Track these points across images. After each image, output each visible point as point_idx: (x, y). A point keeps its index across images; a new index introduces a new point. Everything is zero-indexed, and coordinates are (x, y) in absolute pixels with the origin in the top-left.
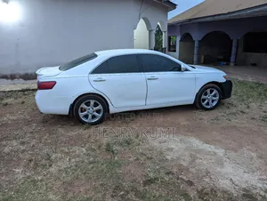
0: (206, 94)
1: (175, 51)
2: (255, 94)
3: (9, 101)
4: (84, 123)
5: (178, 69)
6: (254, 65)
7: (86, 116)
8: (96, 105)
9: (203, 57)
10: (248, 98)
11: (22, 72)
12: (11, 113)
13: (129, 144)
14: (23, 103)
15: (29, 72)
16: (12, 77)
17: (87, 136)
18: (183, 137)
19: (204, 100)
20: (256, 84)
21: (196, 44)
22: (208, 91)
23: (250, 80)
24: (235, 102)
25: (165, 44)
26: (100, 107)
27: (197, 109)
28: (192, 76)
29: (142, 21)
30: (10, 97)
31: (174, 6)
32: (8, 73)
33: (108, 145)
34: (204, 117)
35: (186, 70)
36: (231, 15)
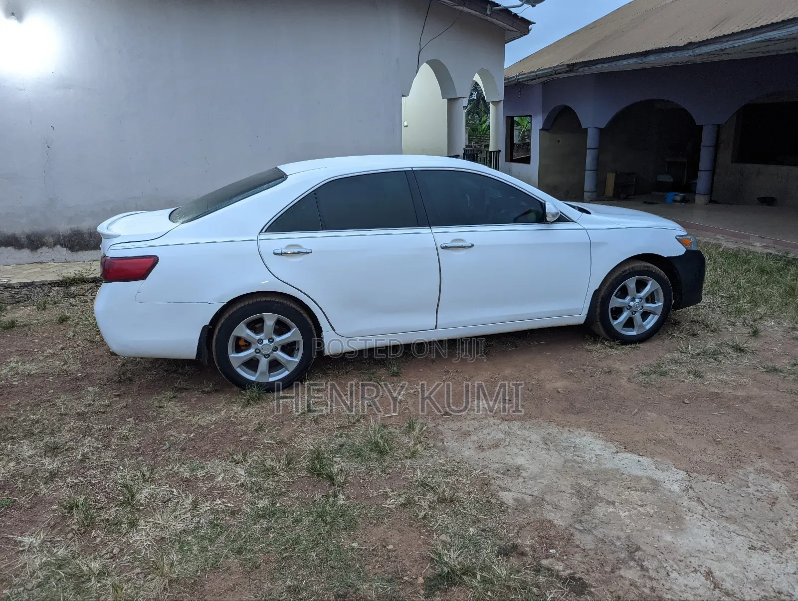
0: (624, 293)
1: (527, 160)
2: (774, 291)
3: (20, 314)
4: (243, 384)
5: (537, 214)
6: (768, 201)
7: (252, 364)
8: (281, 329)
9: (611, 179)
10: (754, 303)
11: (64, 228)
12: (25, 354)
13: (381, 452)
14: (63, 320)
15: (84, 226)
16: (34, 242)
17: (253, 426)
18: (554, 430)
19: (618, 312)
20: (777, 259)
21: (592, 140)
22: (631, 283)
23: (758, 247)
24: (712, 318)
25: (496, 141)
26: (293, 334)
27: (595, 338)
28: (583, 237)
29: (426, 71)
30: (25, 301)
31: (523, 26)
32: (20, 229)
33: (317, 456)
34: (617, 365)
35: (562, 219)
36: (698, 51)
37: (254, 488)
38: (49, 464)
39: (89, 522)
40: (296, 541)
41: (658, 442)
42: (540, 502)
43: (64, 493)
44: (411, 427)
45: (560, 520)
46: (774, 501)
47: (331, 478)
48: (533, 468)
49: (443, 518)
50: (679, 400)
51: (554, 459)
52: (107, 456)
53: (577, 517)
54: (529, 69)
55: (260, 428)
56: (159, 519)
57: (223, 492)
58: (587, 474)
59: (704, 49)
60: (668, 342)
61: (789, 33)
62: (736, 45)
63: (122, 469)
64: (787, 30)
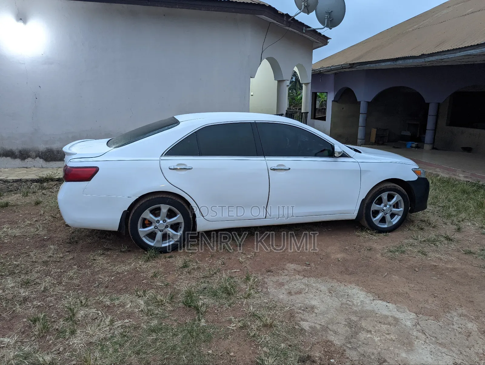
0: (380, 202)
1: (324, 119)
2: (471, 204)
3: (12, 198)
4: (145, 248)
5: (330, 152)
6: (468, 150)
7: (152, 235)
8: (171, 214)
9: (374, 132)
10: (458, 211)
11: (42, 147)
12: (13, 223)
13: (229, 294)
14: (37, 203)
15: (55, 146)
16: (23, 155)
17: (150, 274)
18: (335, 284)
19: (376, 213)
20: (473, 185)
21: (363, 108)
22: (385, 196)
23: (461, 177)
24: (433, 219)
25: (306, 106)
26: (178, 218)
27: (362, 228)
28: (356, 167)
29: (265, 64)
30: (16, 190)
32: (16, 146)
33: (189, 294)
34: (375, 246)
35: (344, 155)
36: (427, 59)
37: (149, 313)
38: (24, 293)
39: (46, 330)
40: (174, 348)
41: (399, 294)
42: (325, 329)
43: (32, 311)
44: (248, 279)
45: (337, 341)
46: (469, 334)
47: (197, 308)
48: (322, 308)
49: (266, 337)
50: (413, 269)
51: (335, 303)
52: (59, 289)
53: (348, 340)
54: (326, 65)
55: (155, 276)
56: (89, 330)
57: (130, 315)
58: (355, 313)
59: (431, 59)
60: (406, 233)
61: (481, 52)
62: (450, 57)
63: (68, 297)
64: (480, 50)
